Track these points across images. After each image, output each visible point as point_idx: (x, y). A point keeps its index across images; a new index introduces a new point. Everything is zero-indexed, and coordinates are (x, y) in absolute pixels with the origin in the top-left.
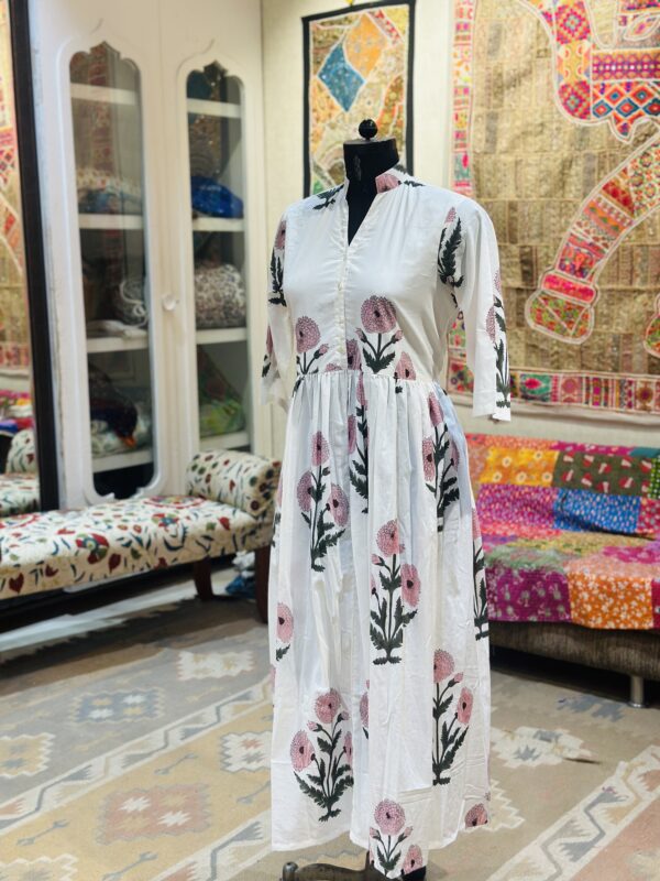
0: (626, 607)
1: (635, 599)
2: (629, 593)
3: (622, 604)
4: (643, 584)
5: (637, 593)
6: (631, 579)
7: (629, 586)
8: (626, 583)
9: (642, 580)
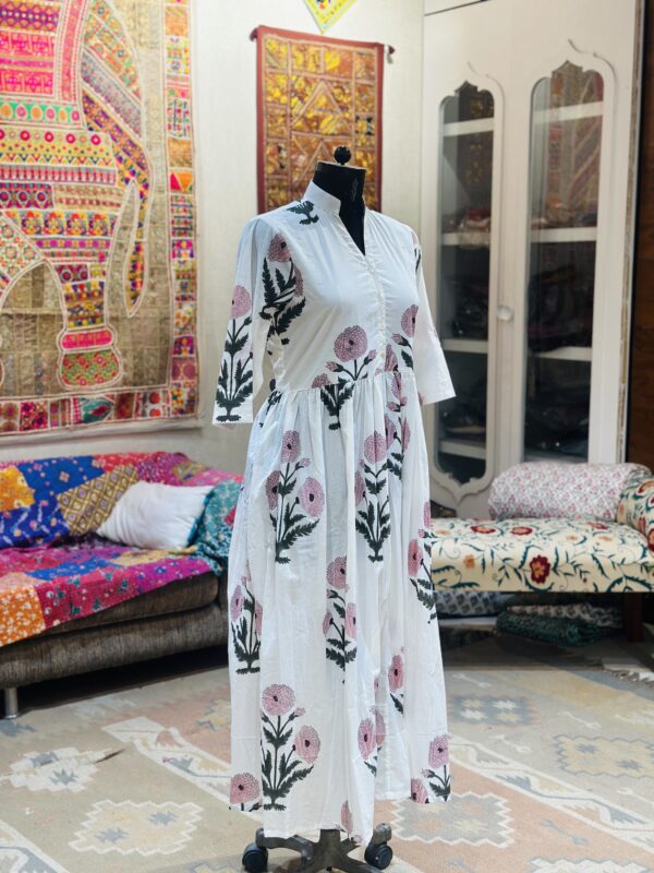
0: (12, 620)
1: (20, 610)
2: (14, 606)
3: (8, 620)
4: (27, 592)
5: (22, 603)
6: (13, 592)
7: (13, 599)
8: (9, 597)
9: (24, 588)
